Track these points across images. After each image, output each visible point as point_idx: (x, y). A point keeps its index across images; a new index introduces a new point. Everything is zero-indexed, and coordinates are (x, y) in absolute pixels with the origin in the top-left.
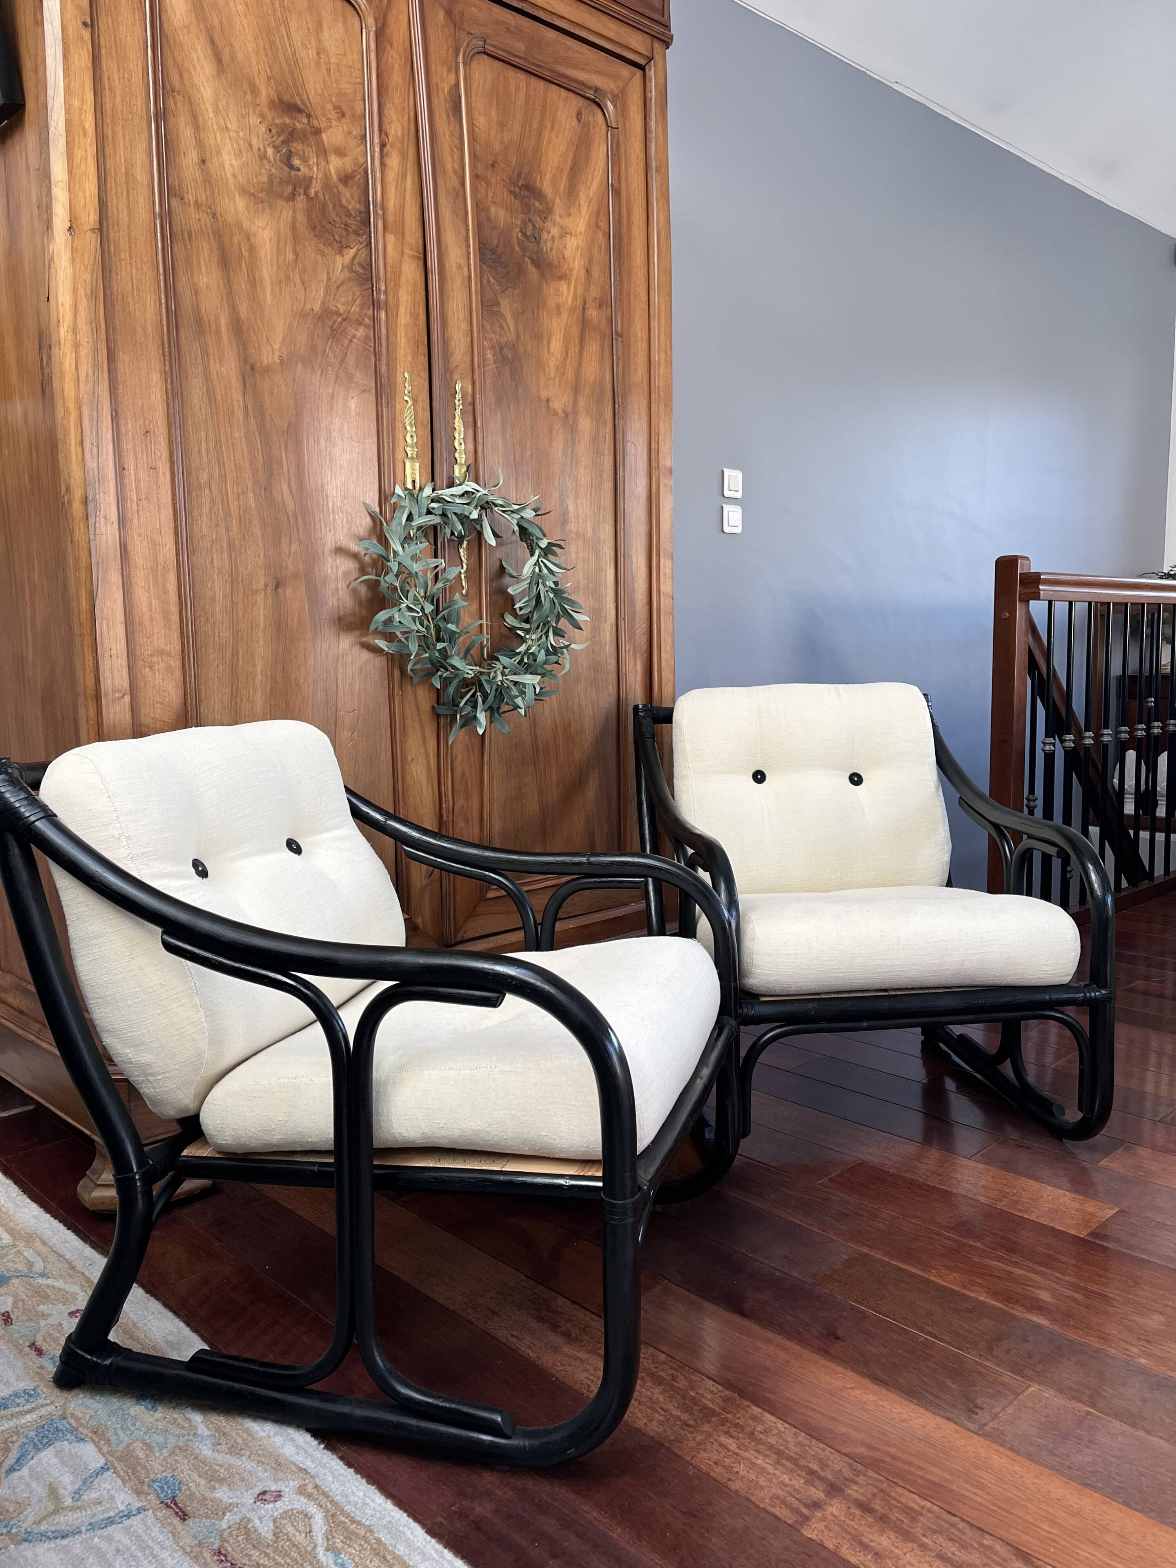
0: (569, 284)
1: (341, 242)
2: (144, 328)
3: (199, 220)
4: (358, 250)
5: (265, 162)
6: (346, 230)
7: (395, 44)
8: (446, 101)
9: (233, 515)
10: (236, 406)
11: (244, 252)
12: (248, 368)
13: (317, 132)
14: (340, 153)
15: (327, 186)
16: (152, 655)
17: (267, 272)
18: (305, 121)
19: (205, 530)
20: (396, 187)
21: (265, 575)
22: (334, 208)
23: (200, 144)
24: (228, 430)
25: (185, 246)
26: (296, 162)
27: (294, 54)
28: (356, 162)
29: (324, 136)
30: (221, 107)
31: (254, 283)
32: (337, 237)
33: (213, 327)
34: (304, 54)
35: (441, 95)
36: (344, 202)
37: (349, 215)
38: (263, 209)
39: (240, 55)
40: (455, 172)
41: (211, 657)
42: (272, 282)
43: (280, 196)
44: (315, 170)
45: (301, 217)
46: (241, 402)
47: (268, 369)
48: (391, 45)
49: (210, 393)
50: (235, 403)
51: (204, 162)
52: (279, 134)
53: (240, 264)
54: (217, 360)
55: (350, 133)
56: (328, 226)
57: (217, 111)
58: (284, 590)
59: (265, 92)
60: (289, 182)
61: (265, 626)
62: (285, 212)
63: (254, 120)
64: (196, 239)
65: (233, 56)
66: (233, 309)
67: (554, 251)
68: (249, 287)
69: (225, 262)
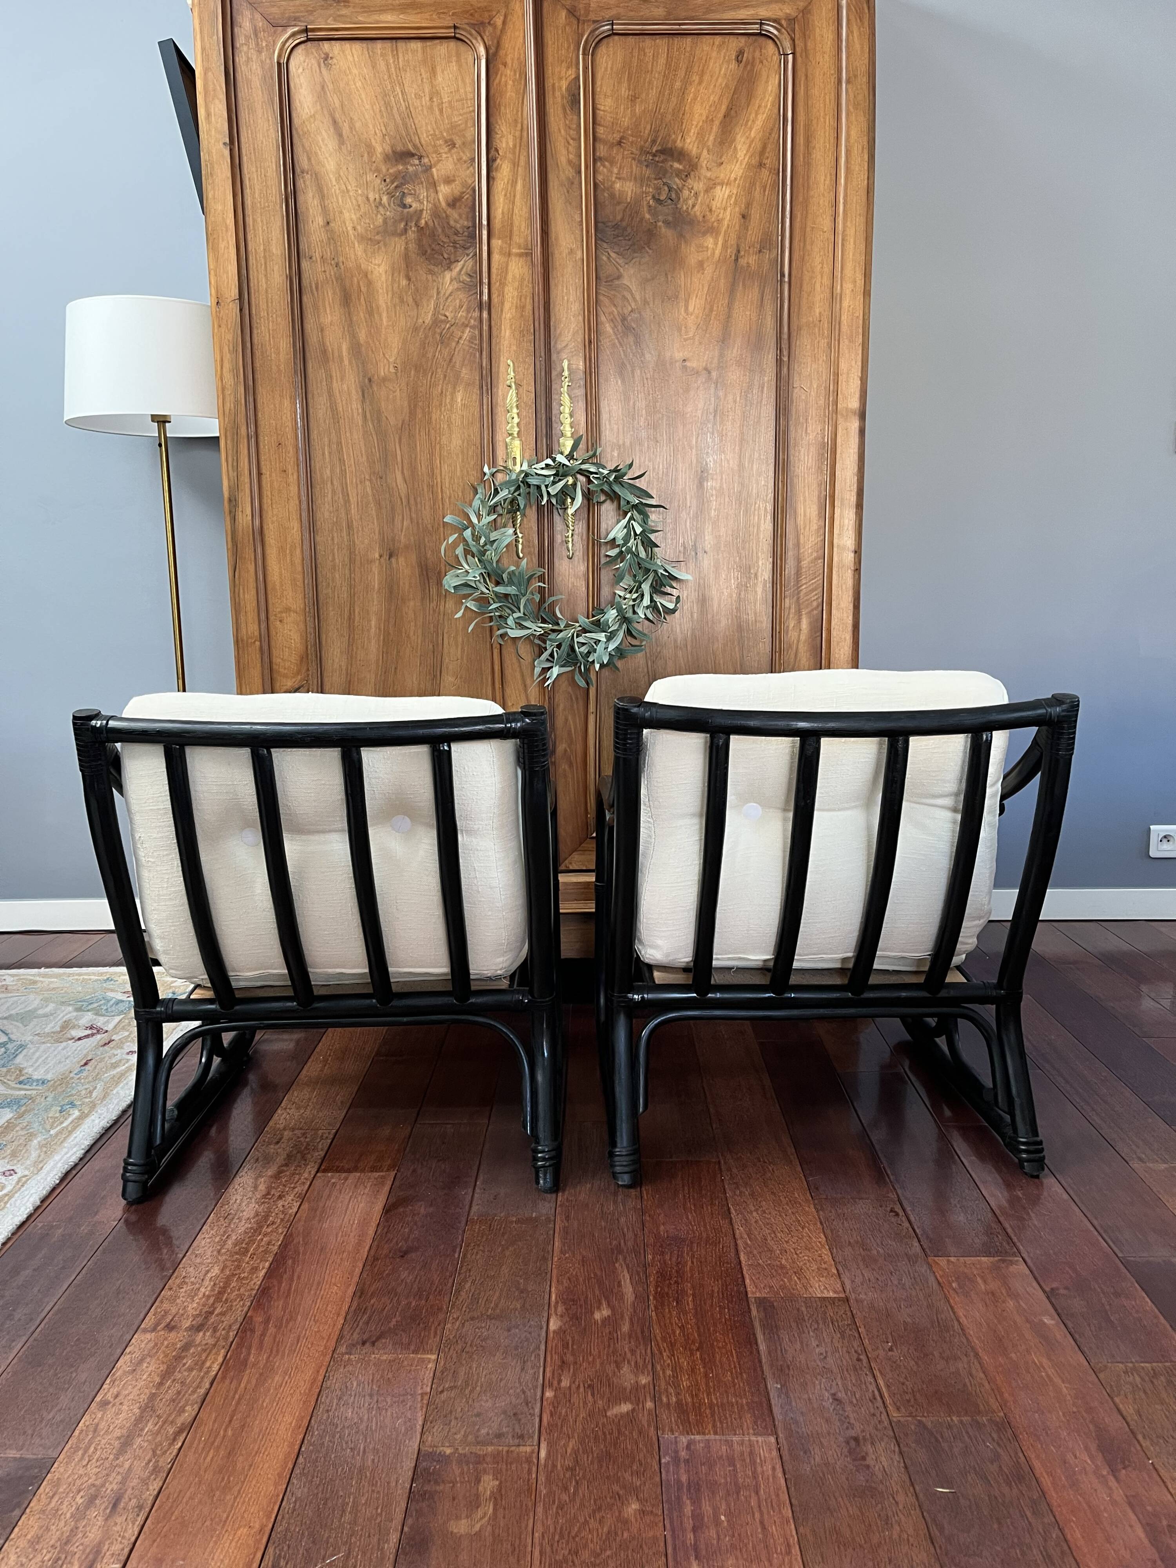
0: (716, 238)
1: (449, 259)
2: (278, 366)
3: (325, 271)
4: (466, 262)
5: (381, 209)
6: (455, 247)
7: (509, 62)
8: (563, 97)
9: (352, 501)
10: (355, 414)
11: (362, 288)
12: (367, 380)
13: (428, 169)
14: (448, 181)
15: (436, 213)
16: (281, 612)
17: (383, 299)
18: (417, 162)
19: (327, 514)
20: (505, 195)
21: (379, 548)
22: (443, 231)
23: (325, 210)
24: (348, 434)
25: (313, 295)
26: (408, 200)
27: (408, 108)
28: (464, 184)
29: (434, 170)
30: (342, 174)
31: (371, 312)
32: (446, 256)
33: (336, 354)
34: (417, 103)
35: (558, 94)
36: (452, 223)
37: (456, 233)
38: (379, 248)
39: (358, 125)
40: (570, 162)
41: (332, 613)
42: (387, 307)
43: (394, 234)
44: (425, 203)
45: (412, 246)
46: (360, 410)
47: (385, 379)
48: (505, 65)
49: (333, 408)
50: (355, 411)
51: (328, 223)
52: (392, 182)
53: (359, 300)
54: (339, 380)
55: (460, 159)
56: (438, 247)
57: (339, 178)
58: (397, 559)
59: (380, 148)
60: (401, 220)
61: (379, 589)
62: (398, 245)
63: (370, 177)
64: (322, 286)
65: (352, 128)
66: (353, 336)
67: (697, 207)
68: (367, 316)
69: (346, 300)
